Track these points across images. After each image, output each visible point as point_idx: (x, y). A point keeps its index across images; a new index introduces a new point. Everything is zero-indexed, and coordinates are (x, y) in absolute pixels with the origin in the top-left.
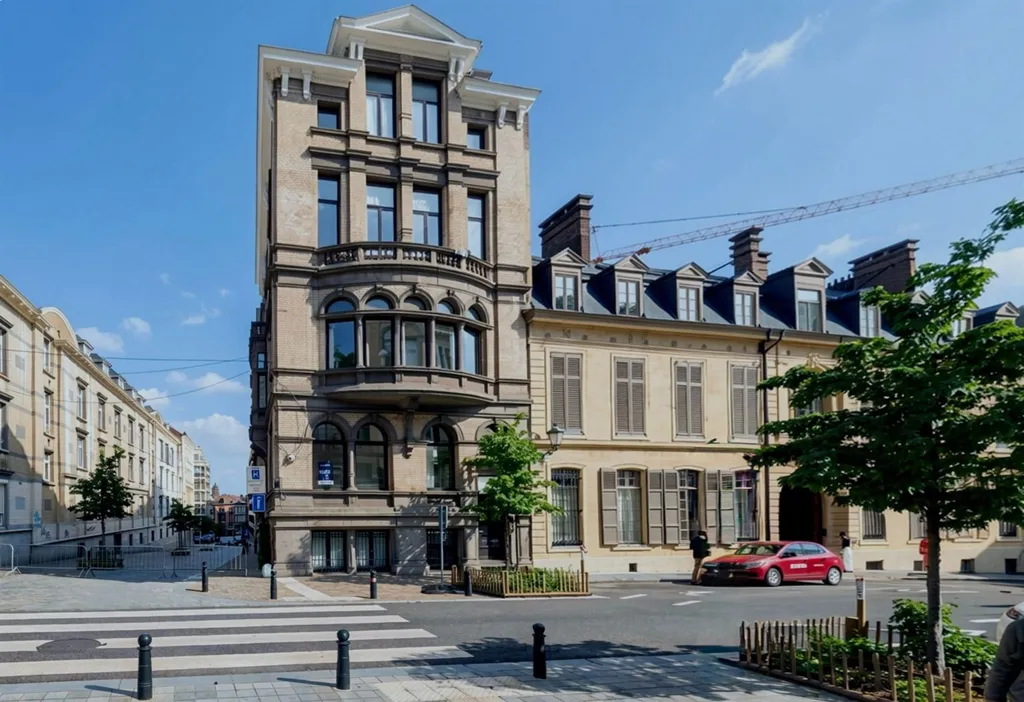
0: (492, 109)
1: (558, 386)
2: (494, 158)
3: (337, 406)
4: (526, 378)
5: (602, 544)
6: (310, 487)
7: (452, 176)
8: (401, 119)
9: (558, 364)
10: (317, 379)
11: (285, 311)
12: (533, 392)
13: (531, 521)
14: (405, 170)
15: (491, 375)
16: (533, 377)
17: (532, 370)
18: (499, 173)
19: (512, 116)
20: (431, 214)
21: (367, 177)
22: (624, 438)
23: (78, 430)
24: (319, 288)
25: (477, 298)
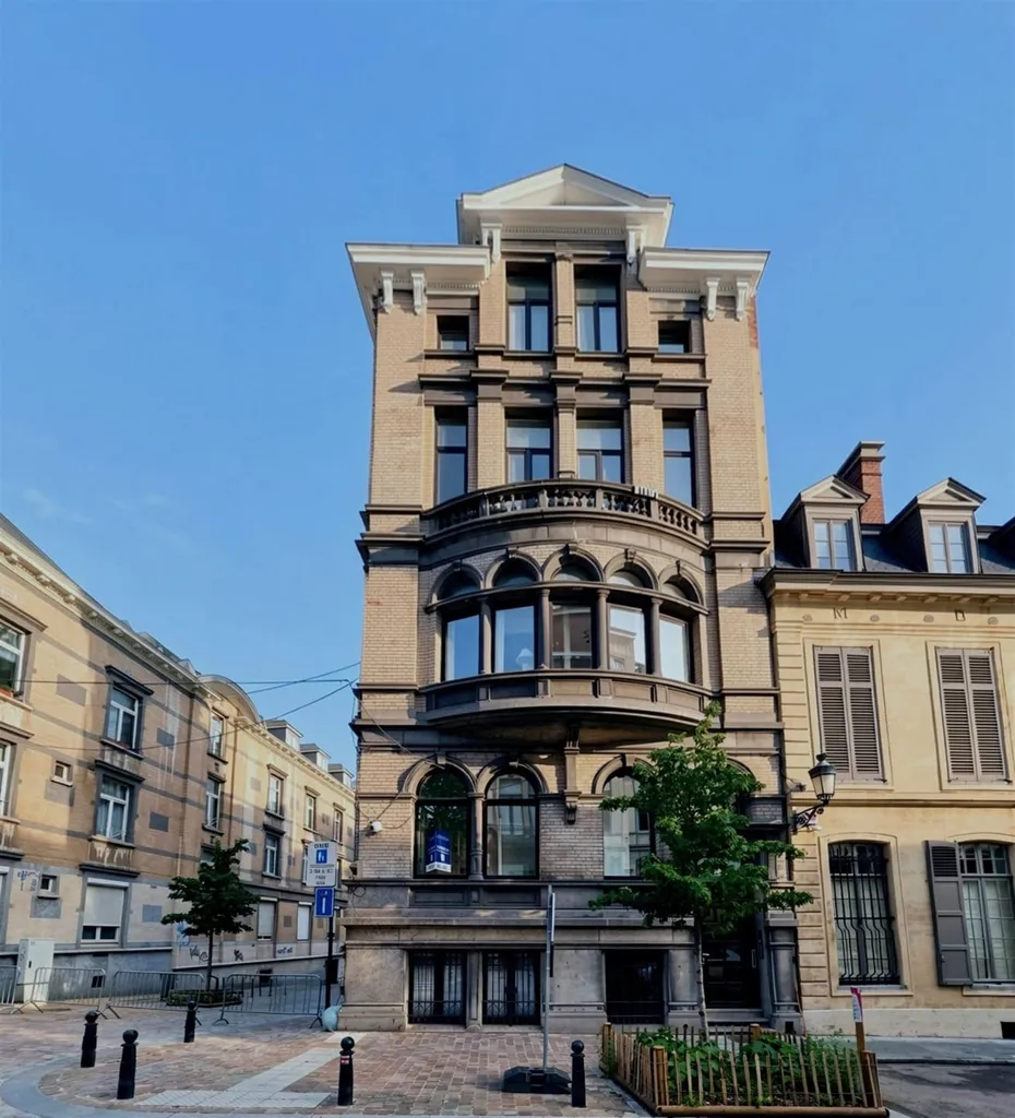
0: (695, 297)
1: (831, 701)
2: (702, 362)
3: (453, 740)
4: (770, 686)
5: (941, 984)
6: (408, 874)
7: (635, 393)
8: (557, 324)
9: (828, 665)
10: (423, 700)
11: (378, 603)
12: (785, 710)
13: (796, 939)
14: (564, 392)
15: (707, 684)
16: (784, 686)
17: (782, 674)
18: (710, 381)
19: (729, 301)
20: (606, 453)
21: (506, 408)
22: (964, 788)
23: (266, 827)
24: (429, 568)
25: (678, 563)
